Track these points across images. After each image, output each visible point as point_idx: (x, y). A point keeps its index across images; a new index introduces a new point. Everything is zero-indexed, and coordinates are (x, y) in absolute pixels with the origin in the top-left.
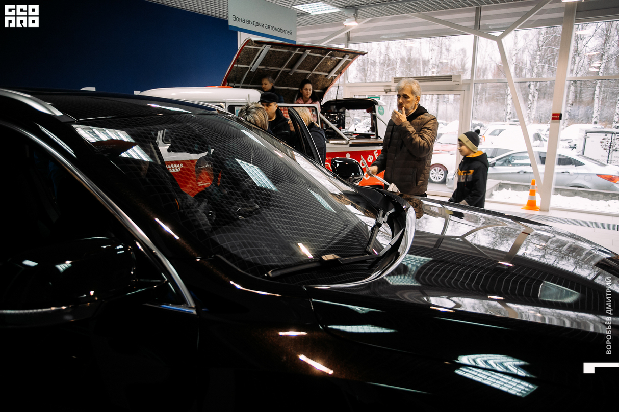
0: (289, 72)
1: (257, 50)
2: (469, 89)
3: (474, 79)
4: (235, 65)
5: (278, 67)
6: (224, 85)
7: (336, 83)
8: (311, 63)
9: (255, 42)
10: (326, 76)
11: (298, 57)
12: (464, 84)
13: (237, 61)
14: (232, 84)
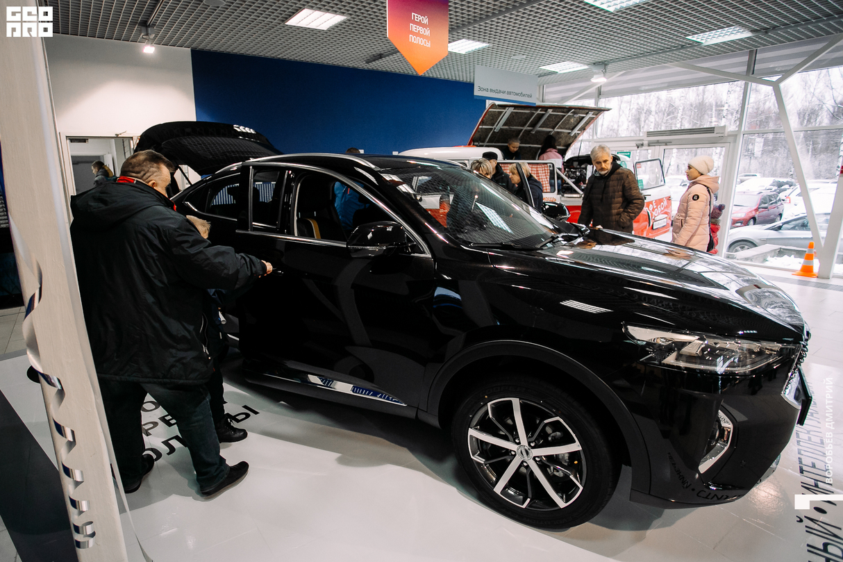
0: (531, 130)
1: (501, 113)
2: (735, 141)
3: (743, 129)
4: (480, 127)
5: (521, 126)
6: (469, 144)
7: (580, 138)
8: (553, 122)
9: (498, 105)
10: (569, 133)
11: (541, 116)
12: (729, 136)
13: (483, 123)
14: (477, 144)
